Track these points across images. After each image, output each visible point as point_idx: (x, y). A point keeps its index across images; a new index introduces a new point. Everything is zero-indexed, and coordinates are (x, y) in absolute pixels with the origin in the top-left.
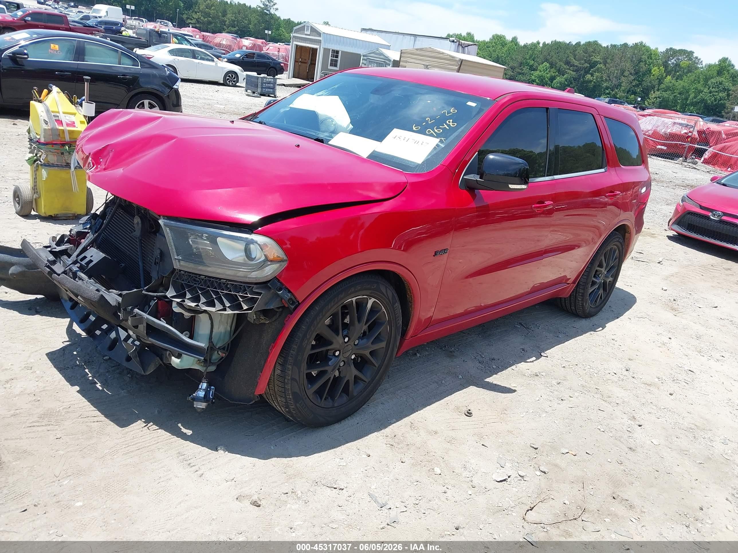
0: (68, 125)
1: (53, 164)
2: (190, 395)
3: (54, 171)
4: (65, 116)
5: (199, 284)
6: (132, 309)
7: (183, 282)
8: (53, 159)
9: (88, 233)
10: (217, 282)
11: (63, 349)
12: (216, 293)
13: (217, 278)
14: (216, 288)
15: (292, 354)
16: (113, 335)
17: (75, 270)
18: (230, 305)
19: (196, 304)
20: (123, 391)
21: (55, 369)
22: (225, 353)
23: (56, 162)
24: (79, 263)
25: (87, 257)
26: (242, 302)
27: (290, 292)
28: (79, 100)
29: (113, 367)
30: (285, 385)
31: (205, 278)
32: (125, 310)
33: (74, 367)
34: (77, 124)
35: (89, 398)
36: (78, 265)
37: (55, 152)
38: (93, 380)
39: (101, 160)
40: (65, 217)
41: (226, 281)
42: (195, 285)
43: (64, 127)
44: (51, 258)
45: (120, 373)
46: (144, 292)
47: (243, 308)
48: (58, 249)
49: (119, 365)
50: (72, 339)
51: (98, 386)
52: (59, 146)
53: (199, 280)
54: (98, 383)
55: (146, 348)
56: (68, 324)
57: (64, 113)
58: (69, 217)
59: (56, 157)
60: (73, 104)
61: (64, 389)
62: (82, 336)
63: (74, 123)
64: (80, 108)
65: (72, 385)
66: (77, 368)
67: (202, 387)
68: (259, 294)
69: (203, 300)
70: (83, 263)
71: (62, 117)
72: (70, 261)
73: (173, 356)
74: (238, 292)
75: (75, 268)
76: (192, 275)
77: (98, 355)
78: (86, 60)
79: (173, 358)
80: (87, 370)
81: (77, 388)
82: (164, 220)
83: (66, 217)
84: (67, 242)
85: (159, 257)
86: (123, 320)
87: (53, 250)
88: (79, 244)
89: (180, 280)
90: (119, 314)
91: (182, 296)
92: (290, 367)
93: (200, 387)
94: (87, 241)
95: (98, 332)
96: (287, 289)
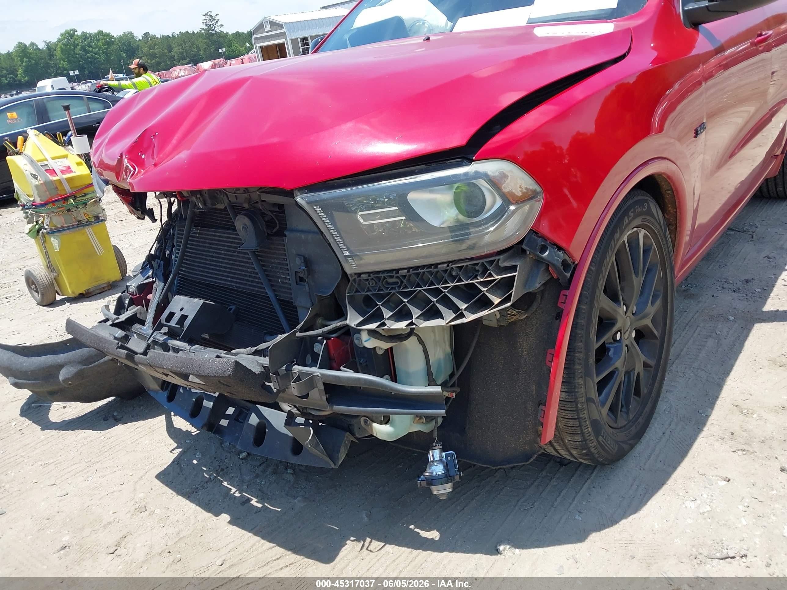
0: (63, 172)
1: (62, 227)
2: (419, 477)
3: (65, 235)
4: (56, 163)
5: (399, 287)
6: (289, 369)
7: (368, 293)
8: (59, 221)
9: (153, 282)
10: (431, 273)
11: (177, 462)
12: (436, 292)
13: (429, 266)
14: (432, 284)
15: (579, 359)
16: (254, 420)
17: (162, 339)
18: (466, 305)
19: (408, 322)
20: (296, 501)
21: (180, 497)
22: (454, 391)
23: (64, 223)
24: (165, 325)
25: (174, 314)
26: (487, 294)
27: (560, 248)
28: (66, 138)
29: (260, 465)
30: (578, 413)
31: (408, 272)
32: (276, 373)
33: (205, 485)
34: (74, 167)
35: (252, 529)
36: (165, 330)
37: (59, 212)
38: (242, 496)
39: (143, 156)
40: (97, 290)
41: (448, 266)
42: (393, 291)
43: (60, 176)
44: (119, 333)
45: (275, 473)
46: (298, 334)
47: (494, 304)
48: (123, 317)
49: (267, 460)
50: (181, 444)
51: (254, 502)
52: (62, 202)
53: (397, 280)
54: (252, 498)
55: (320, 424)
56: (165, 423)
57: (53, 158)
58: (104, 288)
59: (62, 218)
60: (59, 145)
61: (209, 527)
62: (194, 434)
63: (69, 167)
64: (70, 147)
65: (217, 514)
66: (210, 485)
67: (434, 458)
68: (513, 268)
69: (416, 312)
70: (173, 323)
71: (53, 165)
72: (147, 329)
73: (375, 422)
74: (475, 277)
75: (160, 337)
76: (383, 275)
77: (229, 455)
78: (51, 119)
79: (375, 425)
80: (225, 484)
81: (225, 517)
82: (304, 195)
83: (100, 289)
84: (129, 305)
85: (304, 267)
86: (279, 391)
87: (116, 322)
88: (147, 302)
89: (363, 291)
90: (267, 384)
91: (378, 316)
92: (581, 381)
93: (431, 459)
94: (158, 294)
95: (224, 422)
96: (555, 244)
